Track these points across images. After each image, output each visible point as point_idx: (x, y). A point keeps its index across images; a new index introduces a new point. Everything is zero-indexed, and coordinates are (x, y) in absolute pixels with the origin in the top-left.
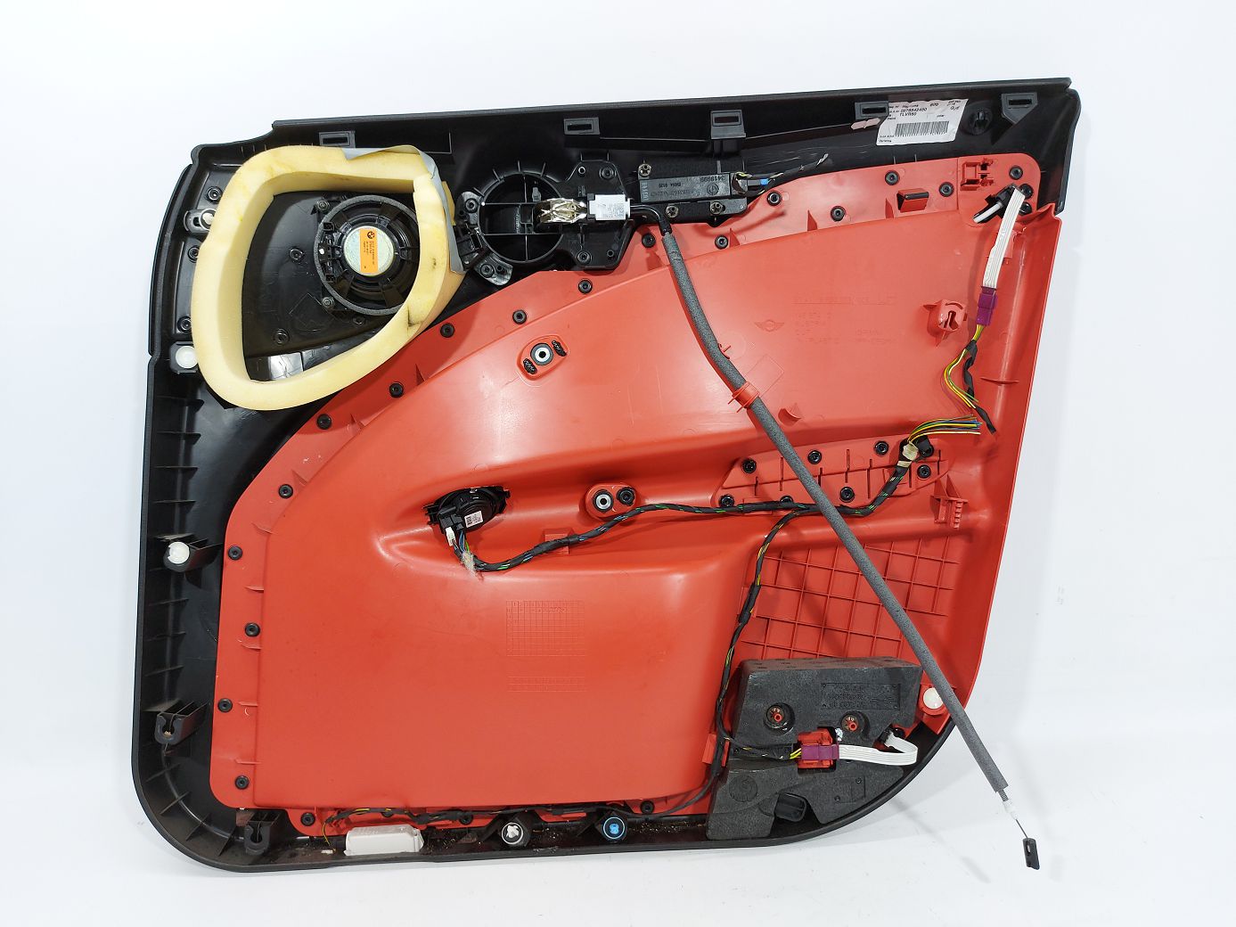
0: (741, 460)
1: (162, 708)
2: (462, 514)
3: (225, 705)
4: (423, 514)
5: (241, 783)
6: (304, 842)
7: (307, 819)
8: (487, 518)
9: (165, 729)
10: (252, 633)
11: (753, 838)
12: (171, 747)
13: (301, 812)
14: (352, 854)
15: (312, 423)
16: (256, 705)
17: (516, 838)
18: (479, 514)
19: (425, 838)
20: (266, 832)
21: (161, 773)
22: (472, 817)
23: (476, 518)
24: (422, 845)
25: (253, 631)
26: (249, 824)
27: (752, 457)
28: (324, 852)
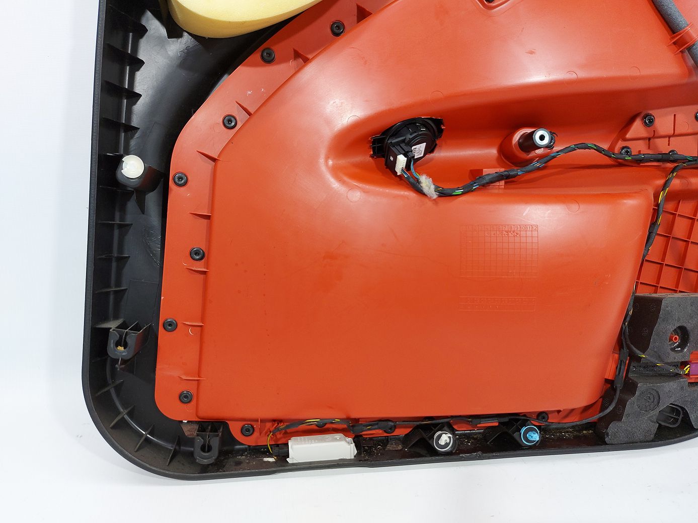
0: (642, 115)
1: (112, 325)
2: (410, 144)
3: (170, 325)
4: (368, 145)
5: (185, 398)
6: (244, 450)
7: (248, 430)
8: (429, 150)
9: (118, 344)
10: (197, 257)
11: (641, 442)
12: (124, 362)
13: (241, 424)
14: (295, 462)
15: (256, 56)
16: (201, 324)
17: (447, 445)
18: (423, 146)
19: (358, 446)
20: (215, 443)
21: (106, 389)
22: (395, 427)
23: (419, 150)
24: (356, 452)
25: (198, 255)
26: (198, 435)
27: (651, 112)
28: (266, 459)
